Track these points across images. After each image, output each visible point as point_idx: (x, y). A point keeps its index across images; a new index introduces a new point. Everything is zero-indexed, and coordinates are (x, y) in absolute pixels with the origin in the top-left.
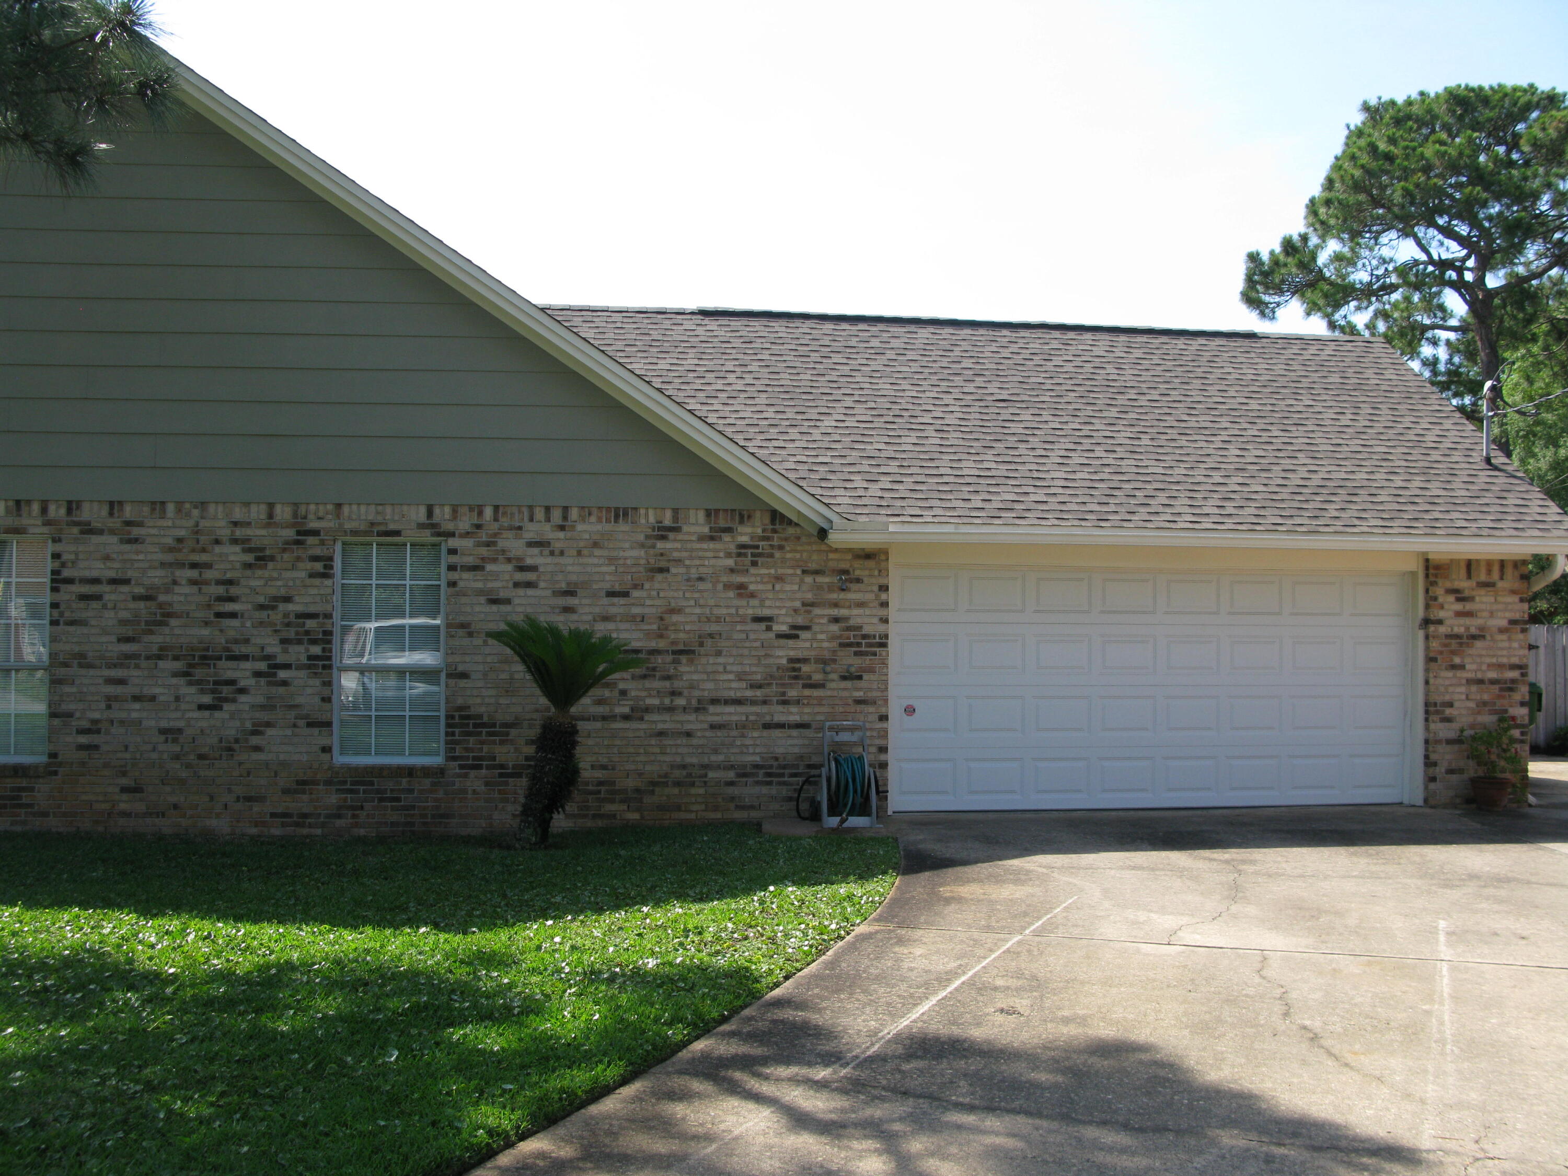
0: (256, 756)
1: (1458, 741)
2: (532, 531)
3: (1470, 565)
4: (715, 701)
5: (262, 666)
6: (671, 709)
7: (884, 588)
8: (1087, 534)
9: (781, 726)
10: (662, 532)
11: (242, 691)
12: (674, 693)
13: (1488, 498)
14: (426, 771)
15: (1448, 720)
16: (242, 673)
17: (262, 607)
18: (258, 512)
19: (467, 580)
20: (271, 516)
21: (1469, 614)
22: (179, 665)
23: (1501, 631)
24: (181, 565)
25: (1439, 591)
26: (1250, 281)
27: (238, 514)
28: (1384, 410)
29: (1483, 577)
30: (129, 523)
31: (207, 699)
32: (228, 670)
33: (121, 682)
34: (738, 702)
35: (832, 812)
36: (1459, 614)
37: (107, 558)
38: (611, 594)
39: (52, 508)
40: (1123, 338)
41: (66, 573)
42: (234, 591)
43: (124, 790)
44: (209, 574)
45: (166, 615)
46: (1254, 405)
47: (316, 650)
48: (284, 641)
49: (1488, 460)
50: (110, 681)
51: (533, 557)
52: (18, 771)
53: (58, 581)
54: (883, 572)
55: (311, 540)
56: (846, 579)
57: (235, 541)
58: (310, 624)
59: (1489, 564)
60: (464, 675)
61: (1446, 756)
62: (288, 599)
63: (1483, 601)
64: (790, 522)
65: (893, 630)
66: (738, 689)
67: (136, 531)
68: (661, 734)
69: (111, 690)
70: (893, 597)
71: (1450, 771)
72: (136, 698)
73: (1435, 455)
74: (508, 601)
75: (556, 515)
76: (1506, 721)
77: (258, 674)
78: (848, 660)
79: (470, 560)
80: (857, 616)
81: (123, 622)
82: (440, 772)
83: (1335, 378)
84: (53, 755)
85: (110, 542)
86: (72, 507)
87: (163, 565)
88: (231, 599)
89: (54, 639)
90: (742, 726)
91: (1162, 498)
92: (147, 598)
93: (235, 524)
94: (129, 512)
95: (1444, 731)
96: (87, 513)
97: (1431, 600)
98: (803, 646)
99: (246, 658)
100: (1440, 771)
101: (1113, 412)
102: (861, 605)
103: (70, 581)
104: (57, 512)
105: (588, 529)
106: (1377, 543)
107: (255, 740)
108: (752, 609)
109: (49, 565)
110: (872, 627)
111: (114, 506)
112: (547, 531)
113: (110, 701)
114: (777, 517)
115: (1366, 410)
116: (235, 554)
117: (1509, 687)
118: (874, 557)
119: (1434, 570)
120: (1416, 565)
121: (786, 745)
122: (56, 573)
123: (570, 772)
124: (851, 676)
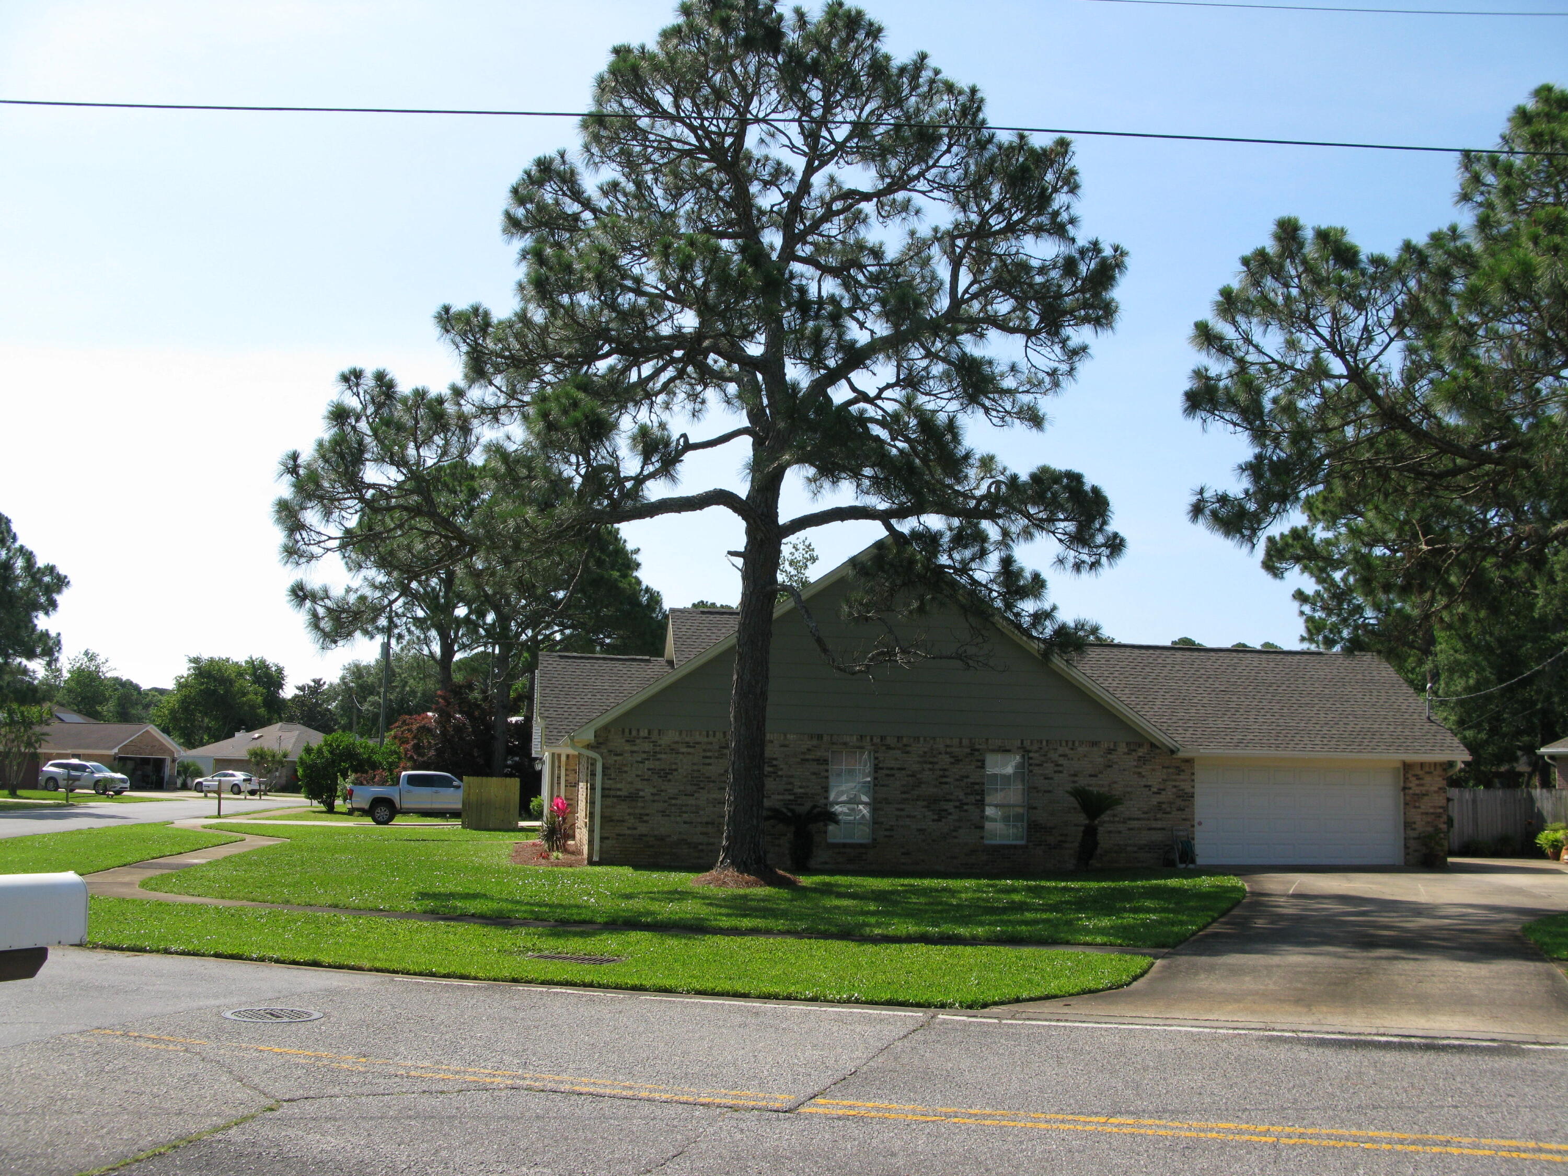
0: (956, 841)
1: (1418, 838)
2: (1061, 750)
3: (1422, 765)
4: (1130, 819)
5: (957, 804)
6: (1113, 822)
7: (1193, 774)
8: (1273, 752)
9: (1155, 829)
10: (1110, 751)
11: (950, 814)
12: (1114, 816)
13: (1429, 736)
14: (1021, 847)
15: (1414, 829)
16: (949, 806)
17: (957, 780)
18: (956, 741)
19: (1036, 770)
20: (961, 743)
21: (1422, 785)
22: (925, 803)
23: (1435, 792)
24: (926, 762)
25: (1409, 776)
27: (948, 742)
28: (1383, 694)
29: (1427, 769)
30: (905, 745)
31: (936, 817)
32: (944, 805)
33: (902, 810)
34: (1138, 819)
35: (1181, 862)
36: (1418, 785)
37: (897, 759)
38: (1091, 776)
39: (875, 740)
41: (880, 765)
42: (947, 773)
43: (903, 854)
44: (937, 767)
45: (920, 783)
46: (1327, 691)
47: (978, 797)
48: (966, 794)
49: (1429, 718)
50: (898, 810)
51: (1061, 761)
52: (861, 846)
53: (877, 768)
54: (1193, 767)
55: (976, 753)
56: (1179, 770)
57: (946, 753)
58: (977, 787)
59: (1430, 764)
60: (1035, 808)
61: (1413, 844)
62: (967, 777)
63: (1428, 779)
64: (1157, 747)
65: (1197, 791)
66: (1138, 814)
67: (908, 749)
68: (1110, 832)
69: (898, 813)
70: (1195, 777)
71: (1416, 851)
72: (908, 816)
73: (1406, 716)
74: (1051, 779)
75: (1070, 744)
76: (1437, 830)
77: (956, 807)
78: (1179, 803)
79: (1037, 762)
80: (1183, 785)
81: (903, 786)
82: (1026, 847)
83: (1360, 676)
84: (874, 840)
85: (898, 753)
86: (883, 738)
87: (919, 762)
88: (946, 777)
89: (875, 792)
90: (1140, 829)
91: (1298, 737)
92: (913, 776)
93: (947, 746)
94: (905, 741)
95: (1413, 834)
96: (888, 742)
97: (1406, 779)
98: (1162, 797)
99: (950, 800)
100: (1410, 851)
101: (1269, 696)
102: (1184, 780)
103: (882, 769)
104: (877, 740)
105: (1082, 750)
106: (1384, 756)
107: (954, 834)
108: (1143, 782)
109: (872, 761)
110: (1188, 789)
111: (899, 738)
112: (1066, 750)
113: (898, 817)
114: (1152, 745)
115: (1375, 693)
116: (947, 758)
117: (1439, 816)
118: (1189, 761)
119: (1407, 767)
120: (1399, 765)
121: (1157, 837)
122: (876, 765)
123: (1096, 844)
124: (1181, 809)
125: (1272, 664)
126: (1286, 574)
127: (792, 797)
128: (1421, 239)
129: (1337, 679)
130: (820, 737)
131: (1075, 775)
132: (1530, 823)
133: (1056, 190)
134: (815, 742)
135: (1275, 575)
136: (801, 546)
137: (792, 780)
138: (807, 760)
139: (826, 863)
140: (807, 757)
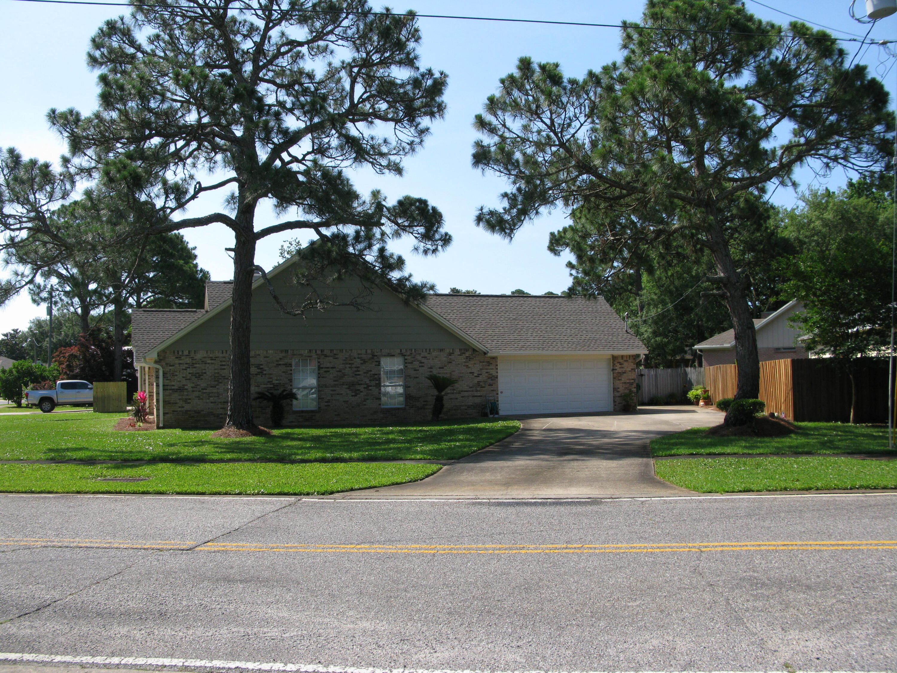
0: (364, 406)
1: (621, 396)
2: (423, 354)
3: (622, 357)
4: (462, 391)
5: (365, 386)
6: (453, 393)
7: (497, 365)
8: (540, 352)
9: (476, 396)
10: (450, 354)
11: (361, 392)
12: (454, 390)
13: (626, 341)
14: (401, 409)
15: (618, 392)
16: (361, 388)
17: (365, 373)
18: (364, 351)
19: (409, 366)
20: (366, 352)
21: (623, 368)
22: (347, 386)
23: (629, 371)
24: (347, 364)
25: (616, 362)
26: (551, 242)
27: (359, 352)
29: (625, 359)
30: (335, 354)
31: (353, 394)
32: (358, 387)
33: (334, 390)
34: (467, 391)
35: (491, 414)
36: (620, 368)
37: (330, 362)
38: (440, 368)
39: (318, 352)
40: (538, 299)
41: (321, 366)
42: (359, 369)
43: (336, 415)
44: (353, 366)
45: (344, 375)
46: (572, 318)
47: (377, 382)
48: (370, 380)
49: (627, 331)
50: (332, 390)
51: (423, 360)
52: (312, 411)
53: (319, 368)
54: (497, 362)
55: (375, 358)
56: (489, 364)
57: (358, 358)
58: (376, 376)
59: (627, 356)
60: (409, 387)
61: (618, 400)
62: (371, 371)
63: (625, 364)
64: (477, 351)
65: (499, 374)
66: (466, 388)
67: (337, 356)
68: (451, 399)
69: (332, 392)
70: (499, 367)
71: (619, 403)
72: (338, 394)
73: (615, 330)
74: (418, 370)
75: (428, 350)
76: (631, 391)
77: (365, 388)
78: (490, 381)
79: (410, 361)
80: (491, 372)
81: (335, 377)
82: (403, 408)
83: (590, 309)
84: (319, 408)
85: (331, 359)
86: (322, 351)
87: (343, 364)
88: (358, 371)
89: (318, 381)
90: (468, 396)
91: (555, 343)
92: (340, 371)
93: (359, 354)
94: (335, 352)
95: (618, 394)
96: (325, 353)
97: (614, 365)
98: (480, 379)
99: (362, 384)
100: (617, 403)
102: (492, 369)
103: (322, 368)
104: (319, 352)
105: (434, 354)
106: (602, 352)
107: (364, 403)
108: (469, 370)
109: (317, 364)
110: (494, 374)
111: (332, 351)
112: (426, 354)
113: (332, 395)
114: (474, 350)
115: (598, 318)
116: (359, 361)
117: (631, 384)
118: (494, 358)
119: (614, 358)
120: (611, 357)
121: (478, 400)
122: (319, 366)
123: (442, 406)
124: (490, 385)
125: (542, 304)
126: (561, 253)
127: (272, 386)
128: (597, 70)
129: (578, 311)
130: (286, 351)
131: (431, 368)
132: (685, 386)
133: (408, 40)
134: (284, 354)
135: (555, 254)
136: (294, 243)
137: (272, 376)
138: (280, 365)
139: (292, 422)
140: (280, 363)
